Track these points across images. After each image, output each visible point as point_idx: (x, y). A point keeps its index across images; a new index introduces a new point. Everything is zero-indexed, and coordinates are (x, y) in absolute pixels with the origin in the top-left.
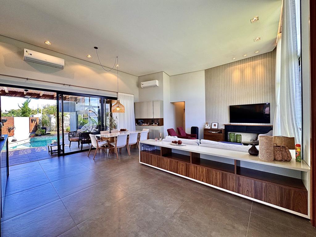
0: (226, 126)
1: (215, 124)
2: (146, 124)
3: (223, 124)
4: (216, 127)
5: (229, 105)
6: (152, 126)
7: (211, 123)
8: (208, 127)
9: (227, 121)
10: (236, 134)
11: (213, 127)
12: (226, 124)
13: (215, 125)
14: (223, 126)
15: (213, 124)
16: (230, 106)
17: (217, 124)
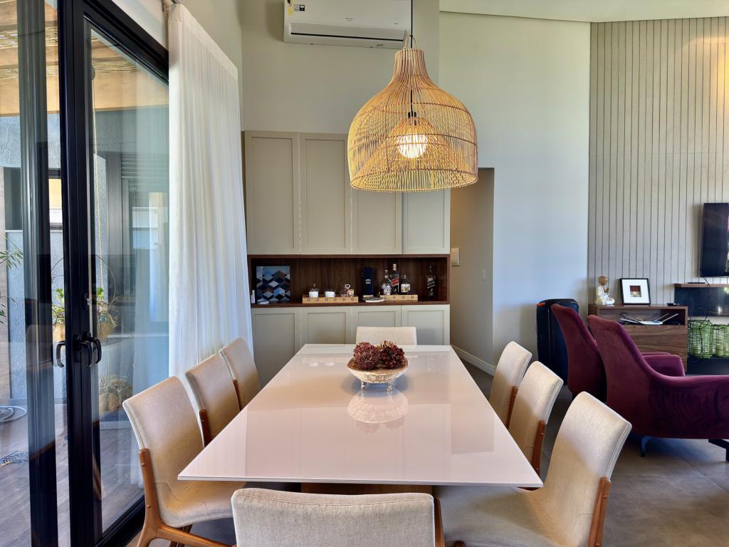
0: (680, 290)
1: (635, 283)
4: (644, 299)
7: (614, 280)
11: (629, 298)
12: (681, 282)
15: (626, 284)
17: (643, 284)
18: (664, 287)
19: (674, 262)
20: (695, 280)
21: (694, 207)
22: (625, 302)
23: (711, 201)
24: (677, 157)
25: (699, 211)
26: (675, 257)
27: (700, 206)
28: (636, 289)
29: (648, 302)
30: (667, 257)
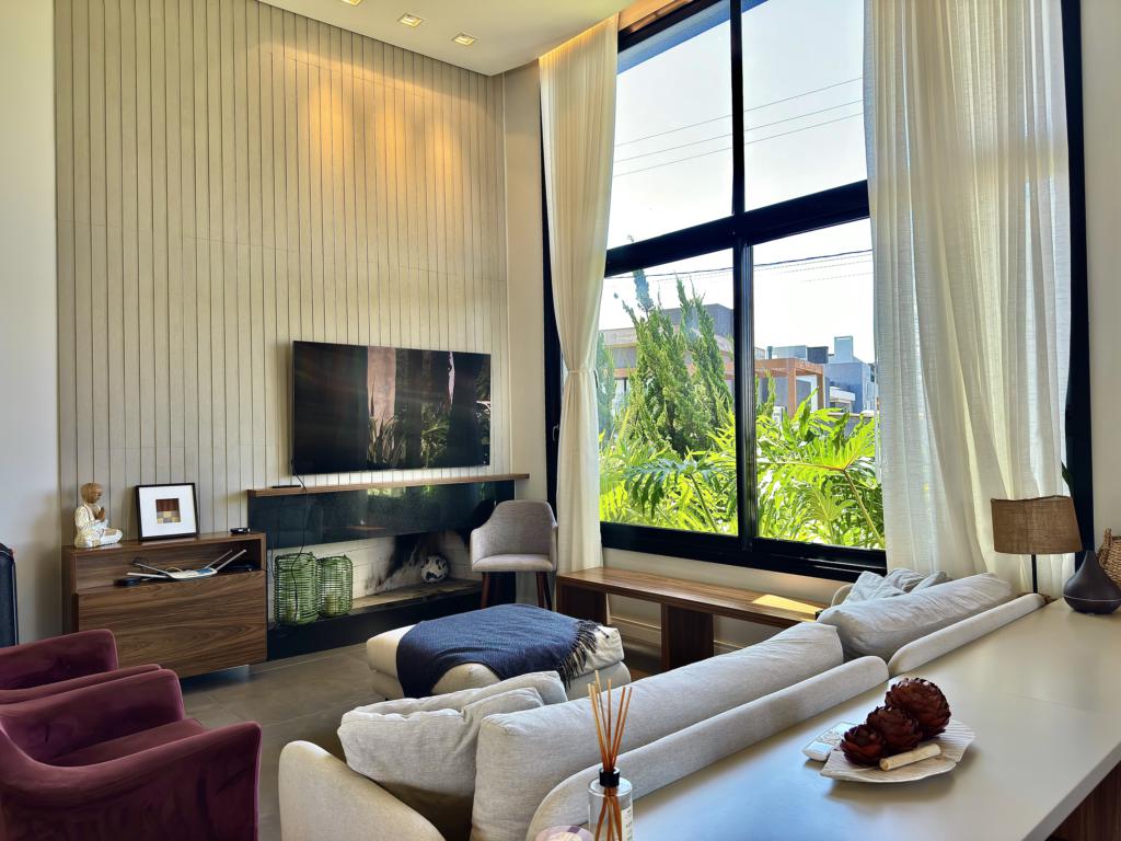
0: (260, 505)
1: (166, 493)
3: (234, 489)
9: (264, 466)
14: (233, 506)
15: (148, 498)
18: (227, 499)
19: (246, 450)
20: (285, 481)
21: (277, 346)
22: (145, 534)
23: (307, 338)
24: (243, 249)
25: (287, 356)
26: (246, 439)
27: (287, 347)
28: (168, 506)
29: (193, 530)
30: (232, 440)
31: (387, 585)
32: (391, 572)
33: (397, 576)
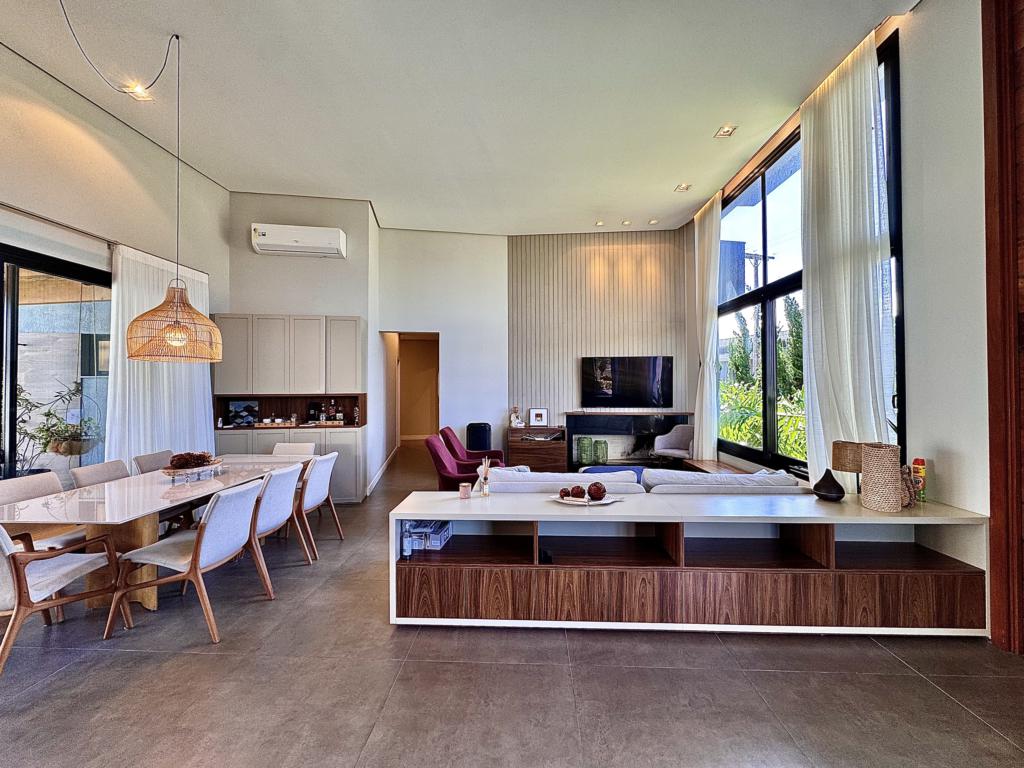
0: (570, 418)
1: (539, 412)
2: (278, 421)
3: (562, 411)
4: (544, 423)
5: (580, 357)
6: (316, 427)
7: (525, 410)
8: (517, 423)
9: (572, 404)
10: (595, 438)
11: (534, 422)
12: (570, 411)
13: (539, 416)
14: (561, 417)
15: (533, 413)
16: (583, 359)
17: (544, 412)
18: (559, 415)
20: (580, 410)
21: (577, 360)
23: (587, 356)
25: (581, 362)
29: (547, 425)
31: (631, 457)
32: (634, 451)
33: (637, 453)
